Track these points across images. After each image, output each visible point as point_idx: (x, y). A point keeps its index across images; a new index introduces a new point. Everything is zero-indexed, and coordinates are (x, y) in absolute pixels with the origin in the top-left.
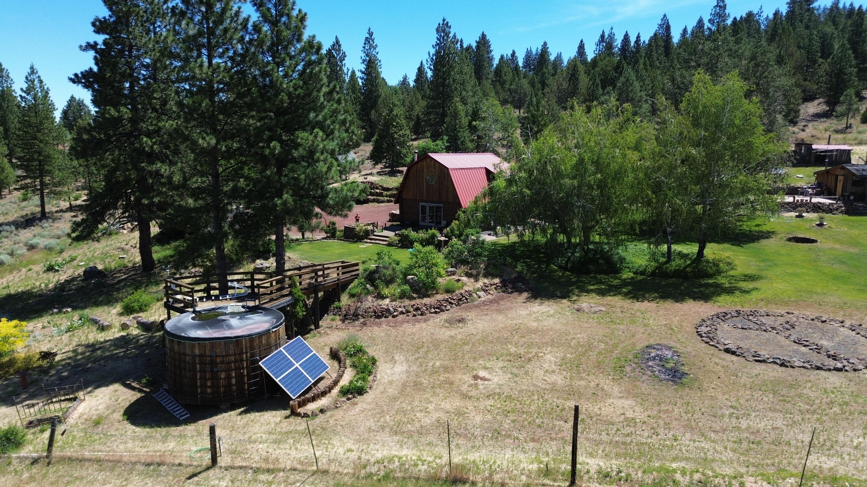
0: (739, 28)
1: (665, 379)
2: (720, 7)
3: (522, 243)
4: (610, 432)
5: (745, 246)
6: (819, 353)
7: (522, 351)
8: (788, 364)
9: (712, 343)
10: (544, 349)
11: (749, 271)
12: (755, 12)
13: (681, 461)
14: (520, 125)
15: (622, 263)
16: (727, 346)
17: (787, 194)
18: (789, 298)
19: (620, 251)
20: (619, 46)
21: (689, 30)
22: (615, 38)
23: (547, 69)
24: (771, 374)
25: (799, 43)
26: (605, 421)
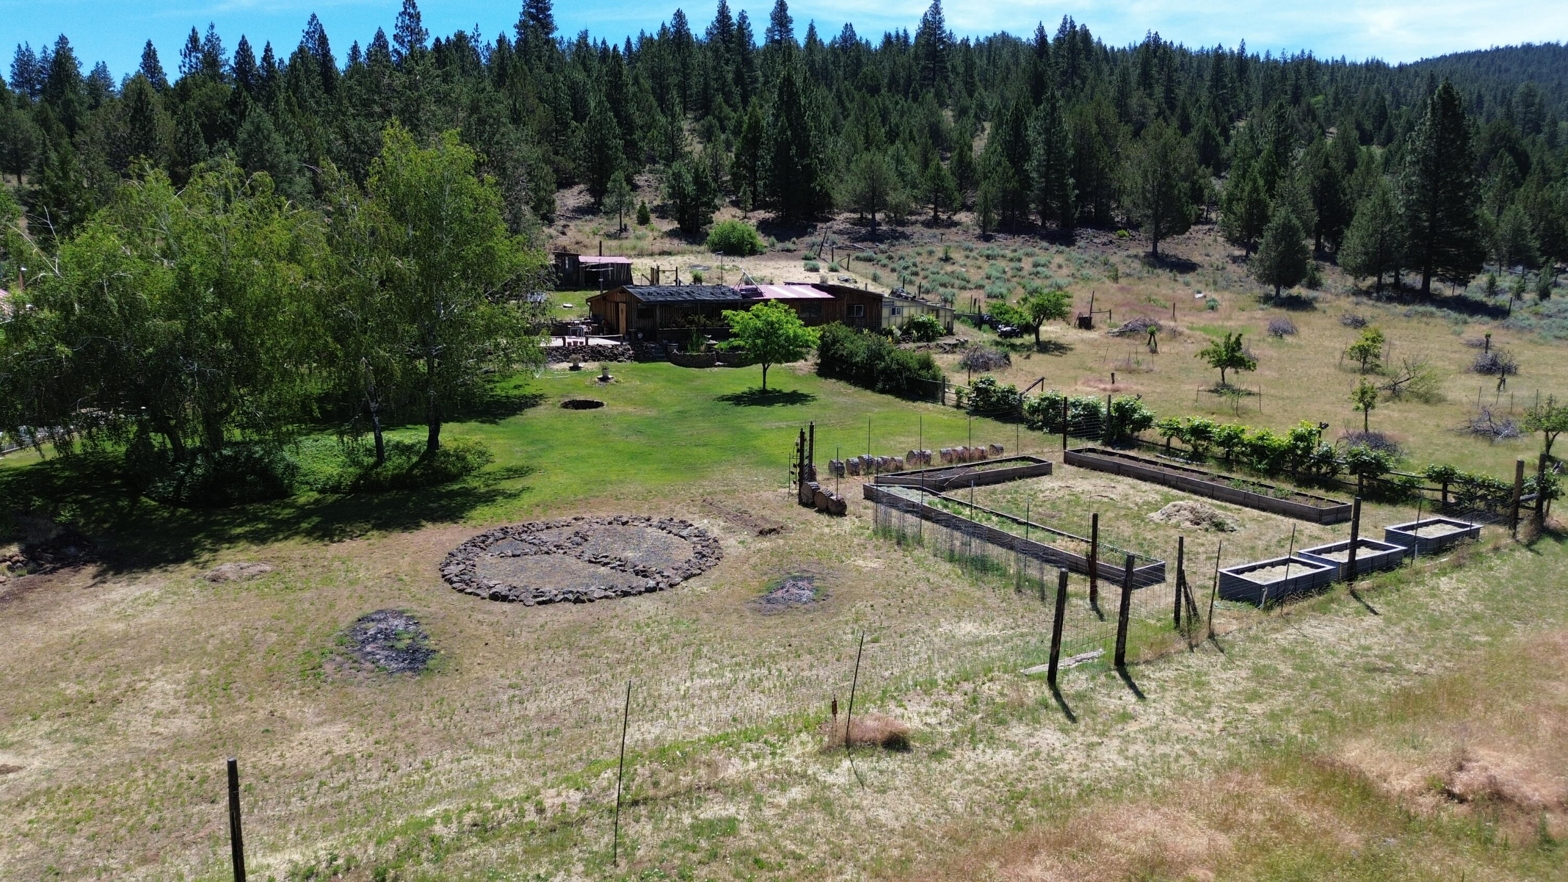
0: (446, 56)
1: (398, 670)
2: (411, 16)
3: (69, 461)
4: (307, 793)
5: (502, 422)
6: (623, 571)
7: (95, 688)
8: (585, 598)
9: (469, 590)
10: (147, 671)
11: (513, 463)
12: (469, 33)
13: (440, 803)
14: (25, 209)
15: (293, 475)
16: (494, 590)
17: (553, 334)
18: (576, 495)
19: (286, 454)
20: (232, 62)
21: (363, 50)
22: (222, 45)
23: (76, 93)
24: (562, 619)
25: (540, 93)
26: (295, 776)
